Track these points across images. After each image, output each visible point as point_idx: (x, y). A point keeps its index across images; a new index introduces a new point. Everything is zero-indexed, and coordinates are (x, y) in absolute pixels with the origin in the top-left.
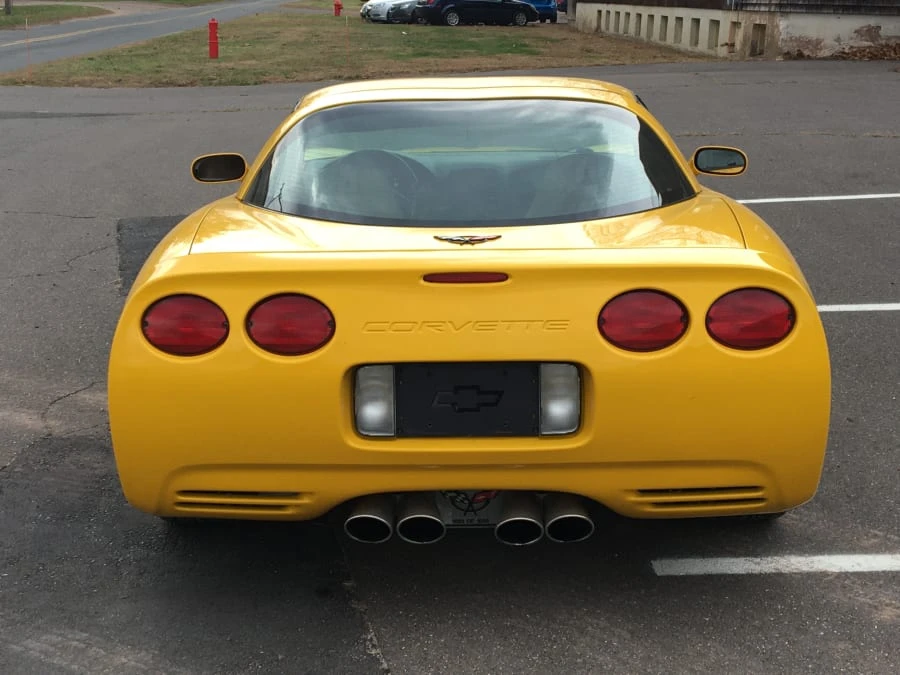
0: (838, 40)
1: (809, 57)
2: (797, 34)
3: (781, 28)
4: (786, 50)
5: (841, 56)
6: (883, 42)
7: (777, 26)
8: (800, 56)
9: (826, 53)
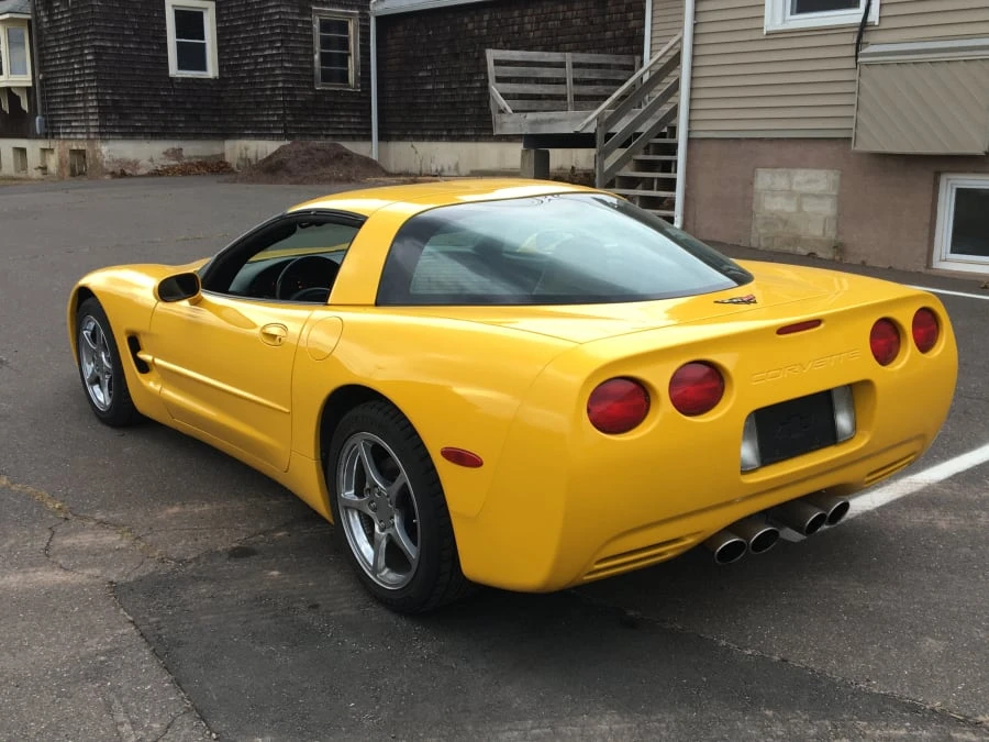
0: (151, 160)
1: (131, 176)
2: (117, 157)
3: (103, 152)
4: (111, 170)
5: (156, 174)
6: (186, 161)
7: (99, 151)
8: (123, 174)
9: (143, 171)
